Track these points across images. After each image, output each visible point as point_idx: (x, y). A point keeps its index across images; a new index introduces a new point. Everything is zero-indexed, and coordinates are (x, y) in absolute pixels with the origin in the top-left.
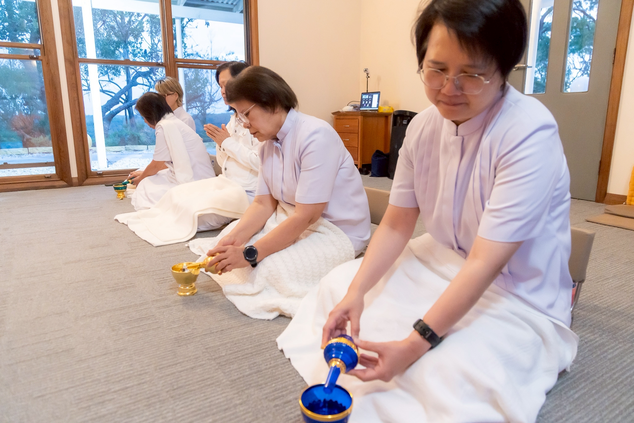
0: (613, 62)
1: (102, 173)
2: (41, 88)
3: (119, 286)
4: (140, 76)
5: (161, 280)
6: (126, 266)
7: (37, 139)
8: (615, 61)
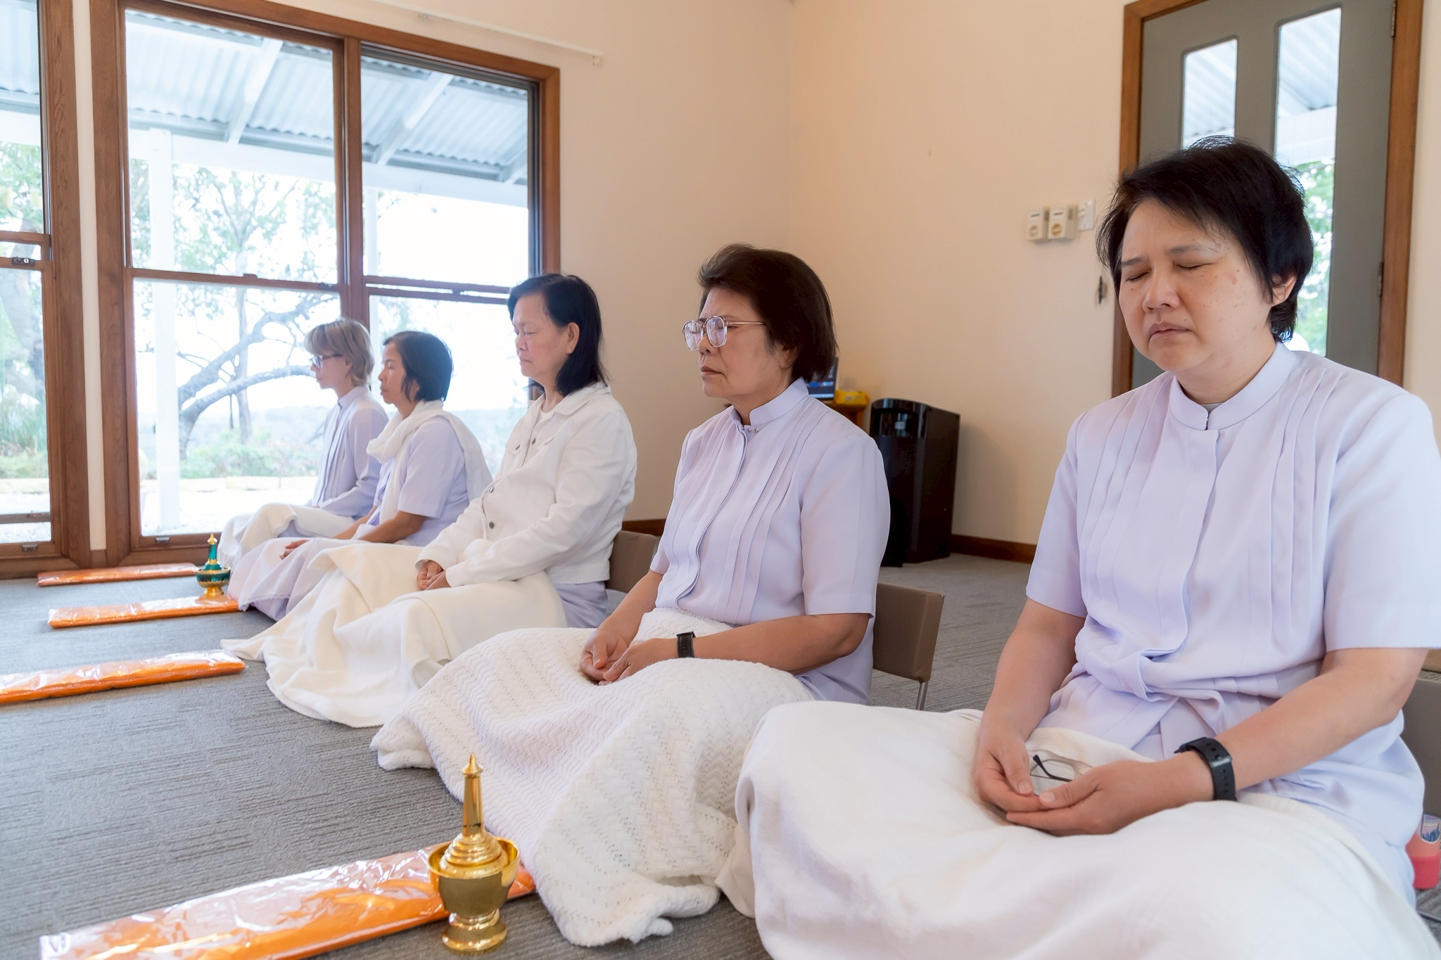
0: (1379, 293)
1: (168, 539)
2: (36, 343)
3: (203, 845)
4: (270, 320)
5: (321, 825)
6: (222, 785)
7: (13, 460)
8: (1385, 290)
